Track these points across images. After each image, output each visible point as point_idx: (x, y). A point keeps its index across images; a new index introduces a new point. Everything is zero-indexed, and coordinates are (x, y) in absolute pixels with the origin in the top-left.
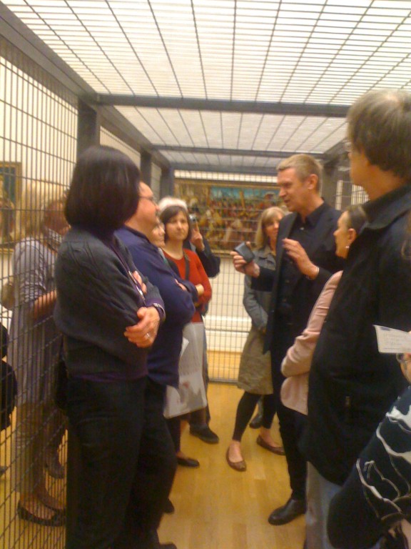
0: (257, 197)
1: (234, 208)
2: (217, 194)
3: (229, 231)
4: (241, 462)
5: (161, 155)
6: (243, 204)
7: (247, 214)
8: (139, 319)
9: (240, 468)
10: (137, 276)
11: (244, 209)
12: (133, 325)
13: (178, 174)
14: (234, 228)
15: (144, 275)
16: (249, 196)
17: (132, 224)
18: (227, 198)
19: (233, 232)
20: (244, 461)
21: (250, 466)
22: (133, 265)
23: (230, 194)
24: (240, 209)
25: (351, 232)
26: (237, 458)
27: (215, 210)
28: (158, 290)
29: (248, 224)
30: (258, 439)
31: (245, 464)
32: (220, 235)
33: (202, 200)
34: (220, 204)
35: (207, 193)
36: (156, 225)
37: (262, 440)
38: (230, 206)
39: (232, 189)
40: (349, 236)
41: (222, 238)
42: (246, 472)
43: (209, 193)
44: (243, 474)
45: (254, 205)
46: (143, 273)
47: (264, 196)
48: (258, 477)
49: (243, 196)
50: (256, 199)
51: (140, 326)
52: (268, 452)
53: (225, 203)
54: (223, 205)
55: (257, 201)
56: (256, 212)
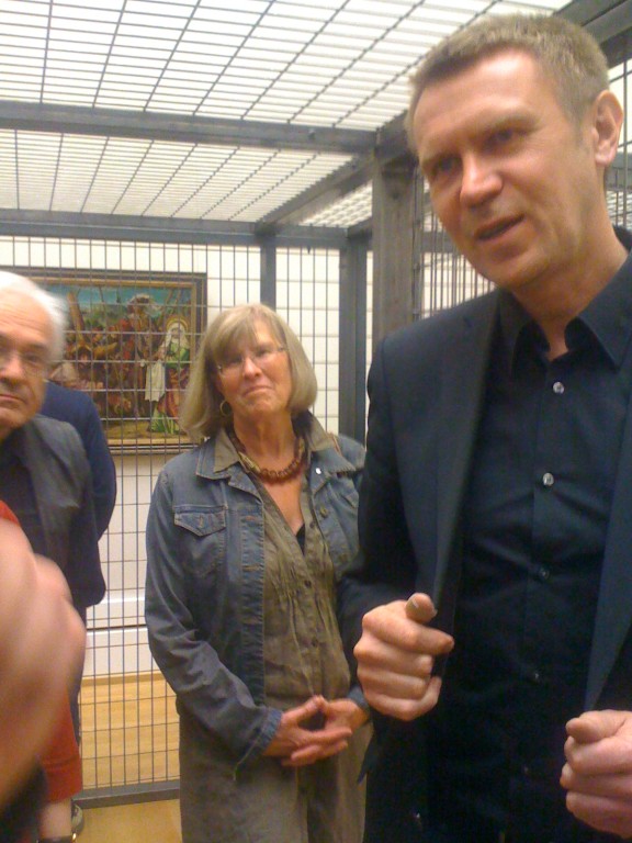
50: (108, 310)
55: (110, 315)
56: (111, 340)
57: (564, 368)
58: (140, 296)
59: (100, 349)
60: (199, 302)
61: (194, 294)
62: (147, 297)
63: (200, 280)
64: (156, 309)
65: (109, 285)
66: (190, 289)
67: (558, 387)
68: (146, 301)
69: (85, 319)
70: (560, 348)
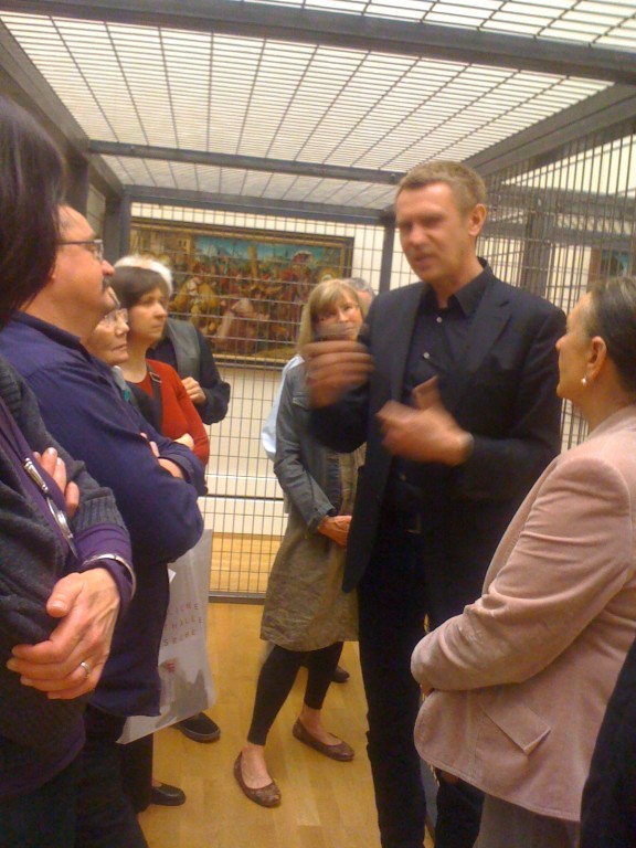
0: (281, 258)
1: (239, 277)
2: (208, 250)
3: (228, 318)
4: (269, 787)
5: (105, 166)
6: (254, 270)
7: (262, 289)
8: (54, 622)
9: (266, 800)
10: (53, 464)
11: (256, 279)
12: (35, 642)
13: (138, 210)
14: (236, 313)
15: (76, 456)
16: (266, 256)
17: (41, 309)
18: (226, 258)
19: (235, 322)
20: (273, 783)
21: (288, 793)
22: (43, 430)
23: (230, 251)
24: (249, 278)
25: (596, 345)
26: (259, 779)
27: (203, 279)
28: (112, 499)
29: (261, 308)
30: (295, 729)
31: (277, 792)
32: (212, 327)
33: (178, 261)
34: (213, 269)
35: (188, 247)
36: (105, 312)
37: (304, 730)
38: (229, 272)
39: (236, 241)
40: (589, 355)
41: (215, 332)
42: (280, 808)
43: (193, 247)
44: (274, 811)
45: (274, 271)
46: (71, 450)
47: (291, 257)
48: (305, 822)
49: (255, 255)
50: (278, 261)
51: (59, 641)
52: (321, 757)
53: (221, 267)
54: (218, 272)
55: (279, 265)
56: (277, 285)
57: (443, 313)
58: (301, 252)
59: (269, 291)
60: (345, 265)
61: (343, 253)
62: (307, 252)
63: (350, 241)
64: (313, 263)
65: (280, 243)
66: (338, 249)
67: (439, 320)
68: (307, 256)
69: (260, 266)
70: (444, 305)
